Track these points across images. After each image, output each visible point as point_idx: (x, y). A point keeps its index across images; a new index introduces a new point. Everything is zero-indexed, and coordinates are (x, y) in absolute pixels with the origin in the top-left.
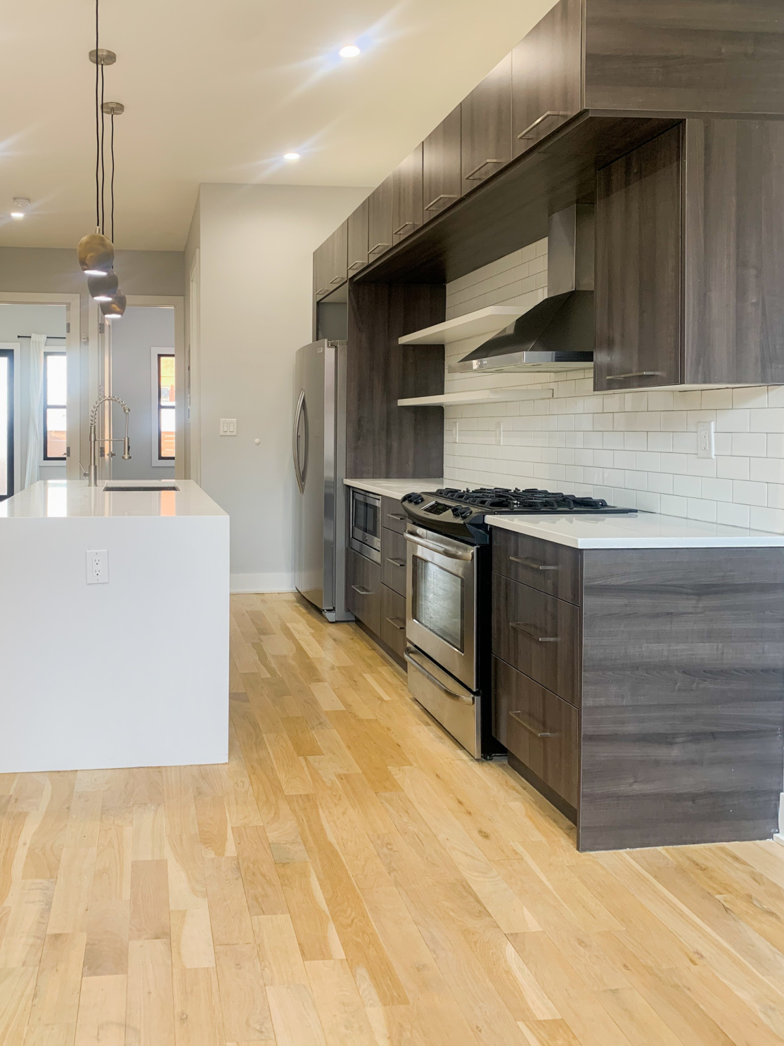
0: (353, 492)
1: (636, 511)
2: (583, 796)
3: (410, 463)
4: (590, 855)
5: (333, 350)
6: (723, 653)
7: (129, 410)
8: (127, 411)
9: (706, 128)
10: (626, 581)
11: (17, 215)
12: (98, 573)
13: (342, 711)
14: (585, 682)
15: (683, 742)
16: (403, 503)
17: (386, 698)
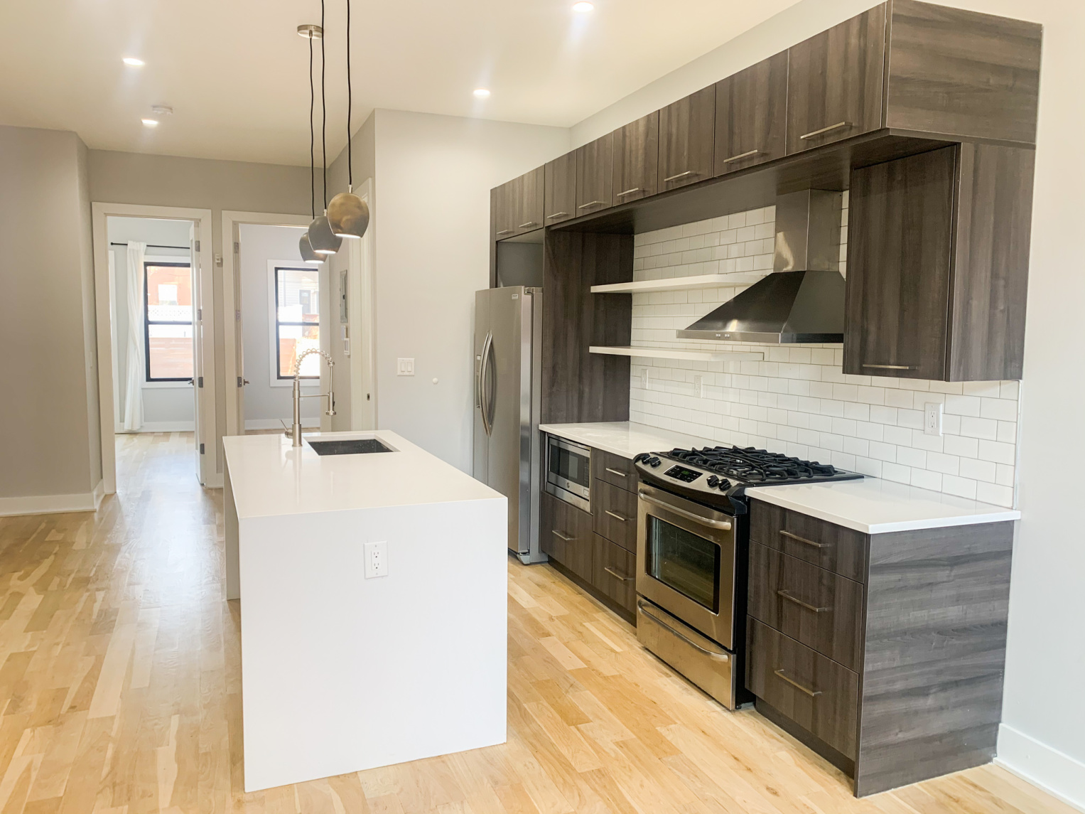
0: (549, 437)
1: (862, 477)
2: (863, 750)
3: (600, 407)
4: (866, 800)
5: (530, 297)
6: (966, 614)
7: (334, 363)
8: (332, 365)
9: (976, 152)
10: (901, 559)
11: (150, 123)
12: (376, 566)
13: (585, 668)
14: (867, 651)
15: (935, 693)
16: (636, 464)
17: (618, 649)
